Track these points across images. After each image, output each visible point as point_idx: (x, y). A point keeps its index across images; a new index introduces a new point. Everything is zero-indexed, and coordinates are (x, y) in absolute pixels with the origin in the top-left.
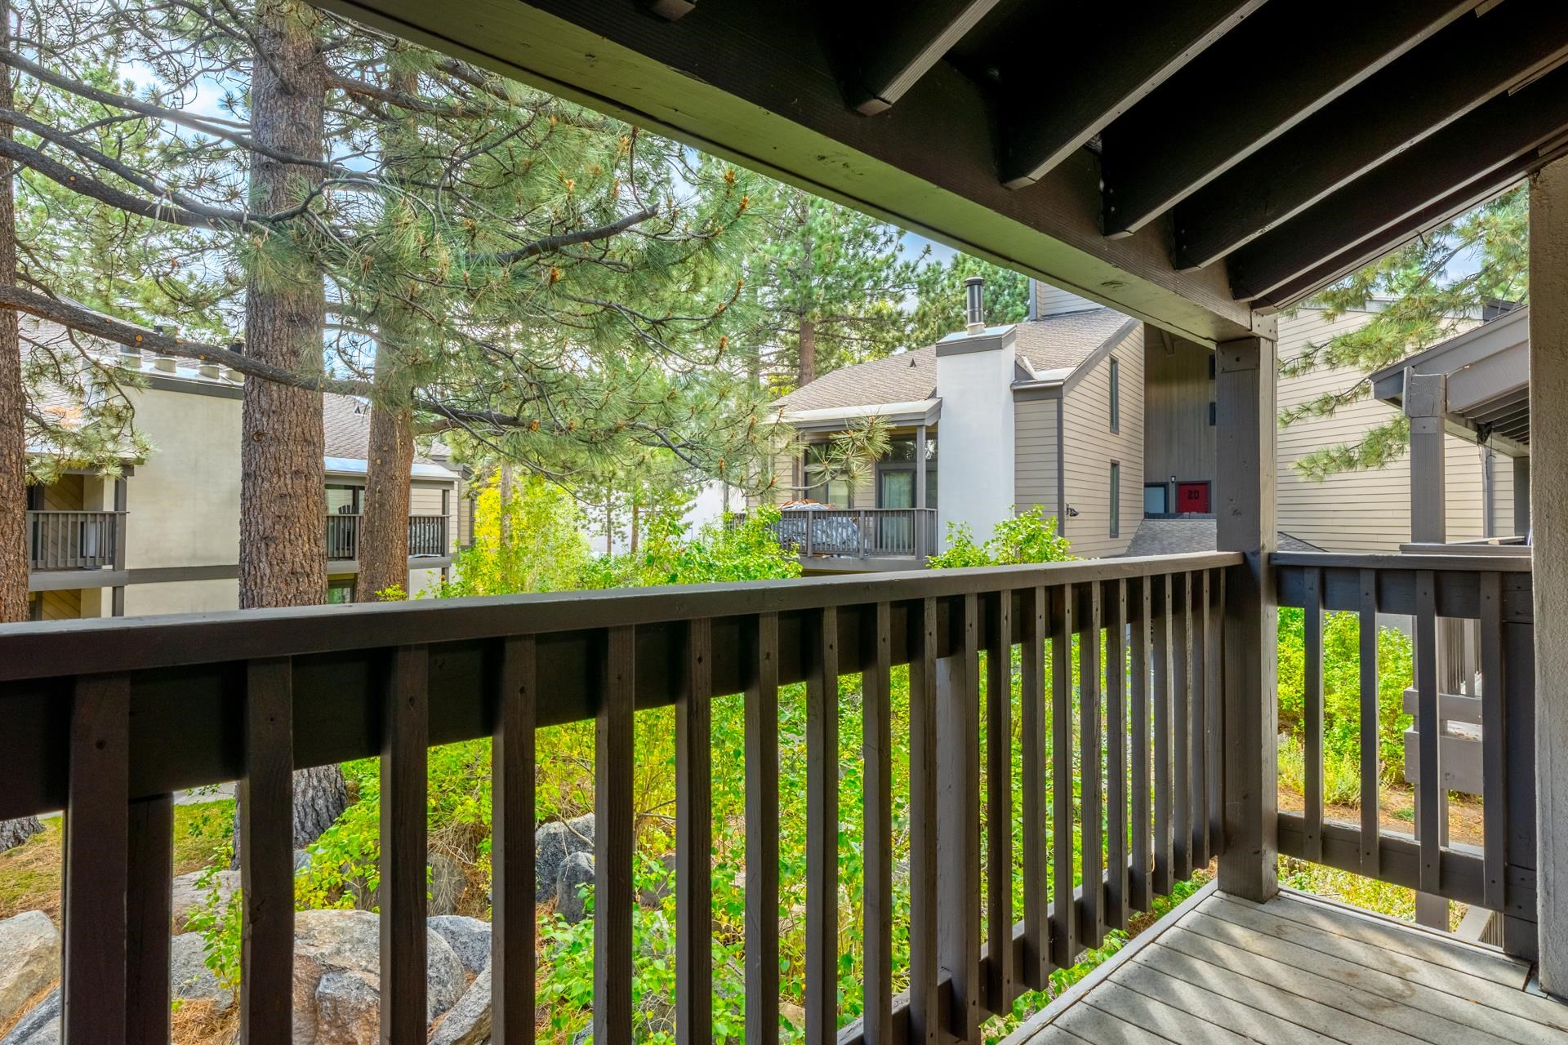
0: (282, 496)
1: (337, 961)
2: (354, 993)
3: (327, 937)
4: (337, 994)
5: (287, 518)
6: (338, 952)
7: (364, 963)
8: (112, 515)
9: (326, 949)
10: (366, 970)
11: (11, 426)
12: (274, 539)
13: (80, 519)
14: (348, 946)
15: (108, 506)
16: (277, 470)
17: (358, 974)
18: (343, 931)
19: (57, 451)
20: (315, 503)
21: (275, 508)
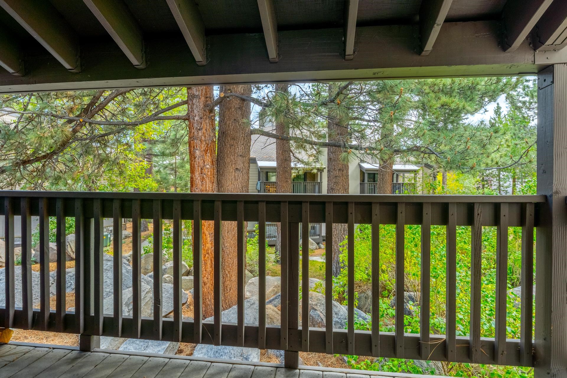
0: (336, 177)
1: (315, 307)
2: (317, 317)
3: (315, 300)
4: (314, 316)
5: (337, 183)
6: (316, 305)
7: (321, 310)
8: (319, 183)
9: (314, 303)
10: (321, 312)
11: (288, 161)
12: (334, 189)
13: (314, 184)
14: (319, 304)
15: (319, 181)
16: (335, 169)
17: (319, 313)
18: (320, 300)
19: (303, 166)
20: (345, 178)
21: (334, 180)
